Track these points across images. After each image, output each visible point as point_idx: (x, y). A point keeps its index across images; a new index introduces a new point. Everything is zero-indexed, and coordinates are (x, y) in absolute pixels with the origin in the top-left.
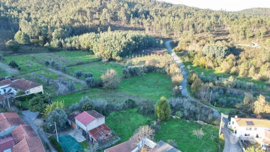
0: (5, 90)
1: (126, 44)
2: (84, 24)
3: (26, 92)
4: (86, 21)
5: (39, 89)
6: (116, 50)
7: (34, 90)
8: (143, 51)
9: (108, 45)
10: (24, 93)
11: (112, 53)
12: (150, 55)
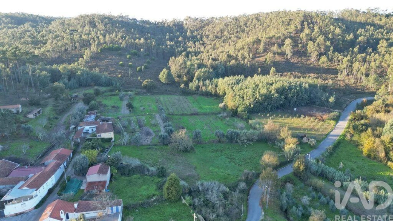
0: (92, 130)
1: (263, 97)
2: (242, 62)
3: (98, 135)
4: (246, 58)
5: (110, 134)
6: (245, 103)
7: (105, 135)
8: (295, 109)
9: (239, 95)
10: (96, 136)
11: (238, 106)
12: (300, 116)
